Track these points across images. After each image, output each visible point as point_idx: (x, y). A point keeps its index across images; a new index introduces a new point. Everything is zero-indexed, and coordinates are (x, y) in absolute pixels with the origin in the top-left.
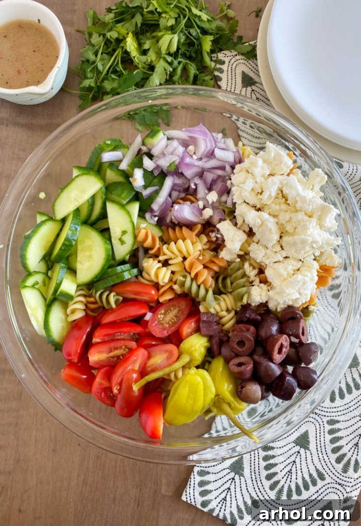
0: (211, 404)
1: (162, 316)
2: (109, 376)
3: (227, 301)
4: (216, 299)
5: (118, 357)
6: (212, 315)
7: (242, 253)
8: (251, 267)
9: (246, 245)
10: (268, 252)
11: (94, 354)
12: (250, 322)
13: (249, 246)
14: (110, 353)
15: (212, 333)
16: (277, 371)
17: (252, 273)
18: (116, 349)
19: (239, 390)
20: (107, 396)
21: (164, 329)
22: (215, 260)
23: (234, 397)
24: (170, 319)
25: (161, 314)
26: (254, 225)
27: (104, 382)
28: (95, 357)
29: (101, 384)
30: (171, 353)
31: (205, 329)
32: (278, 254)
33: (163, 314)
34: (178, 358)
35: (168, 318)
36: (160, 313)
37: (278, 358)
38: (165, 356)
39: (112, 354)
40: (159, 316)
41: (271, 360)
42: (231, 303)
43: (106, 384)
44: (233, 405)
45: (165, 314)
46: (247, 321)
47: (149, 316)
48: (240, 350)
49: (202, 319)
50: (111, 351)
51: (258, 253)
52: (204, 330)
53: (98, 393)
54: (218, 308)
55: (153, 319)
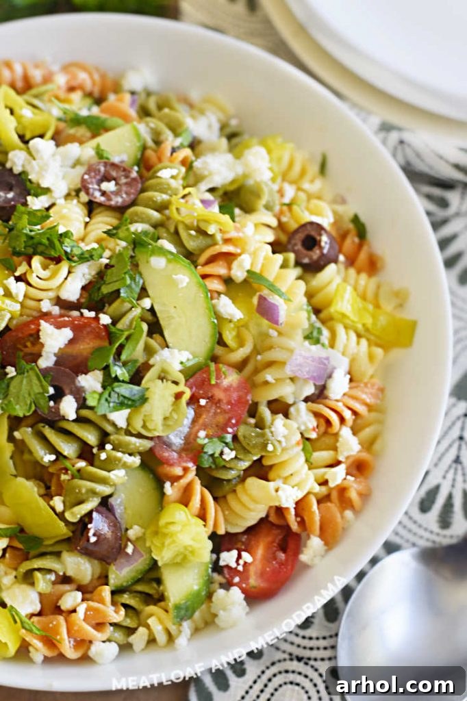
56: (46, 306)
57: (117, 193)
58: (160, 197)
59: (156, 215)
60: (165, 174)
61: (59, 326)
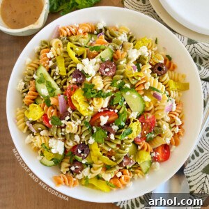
56: (100, 110)
57: (110, 71)
58: (122, 71)
59: (122, 77)
60: (122, 63)
61: (105, 116)
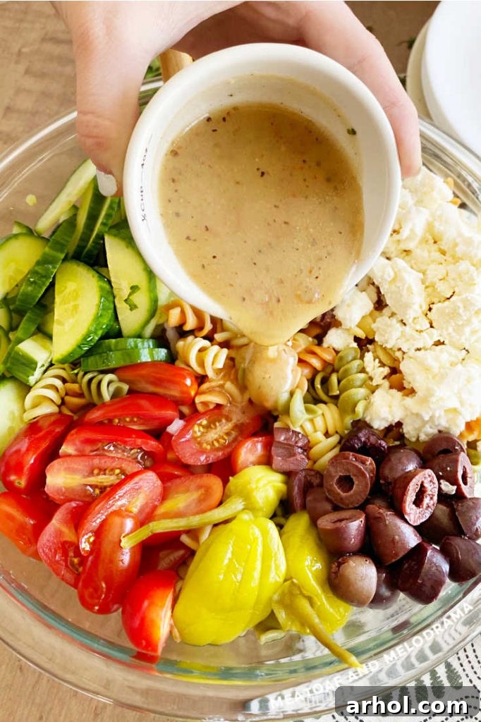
0: (276, 597)
1: (201, 429)
2: (77, 519)
3: (327, 416)
4: (308, 410)
5: (103, 489)
6: (297, 434)
7: (362, 335)
8: (377, 360)
9: (369, 320)
10: (407, 329)
11: (59, 470)
12: (366, 450)
13: (374, 322)
14: (88, 476)
15: (292, 467)
16: (412, 540)
17: (378, 373)
18: (103, 471)
19: (333, 570)
20: (66, 561)
21: (203, 452)
22: (317, 350)
23: (322, 587)
24: (216, 436)
25: (200, 425)
26: (382, 277)
27: (65, 530)
28: (59, 479)
29: (59, 533)
30: (208, 491)
31: (280, 458)
32: (424, 334)
33: (204, 427)
34: (221, 503)
35: (212, 435)
36: (199, 422)
37: (416, 515)
38: (195, 495)
39: (92, 480)
40: (196, 428)
41: (401, 514)
42: (333, 418)
43: (69, 535)
44: (319, 603)
45: (208, 427)
46: (361, 448)
47: (175, 426)
48: (343, 494)
49: (277, 440)
50: (91, 473)
51: (389, 333)
52: (277, 460)
53: (50, 550)
54: (308, 427)
55: (183, 431)
